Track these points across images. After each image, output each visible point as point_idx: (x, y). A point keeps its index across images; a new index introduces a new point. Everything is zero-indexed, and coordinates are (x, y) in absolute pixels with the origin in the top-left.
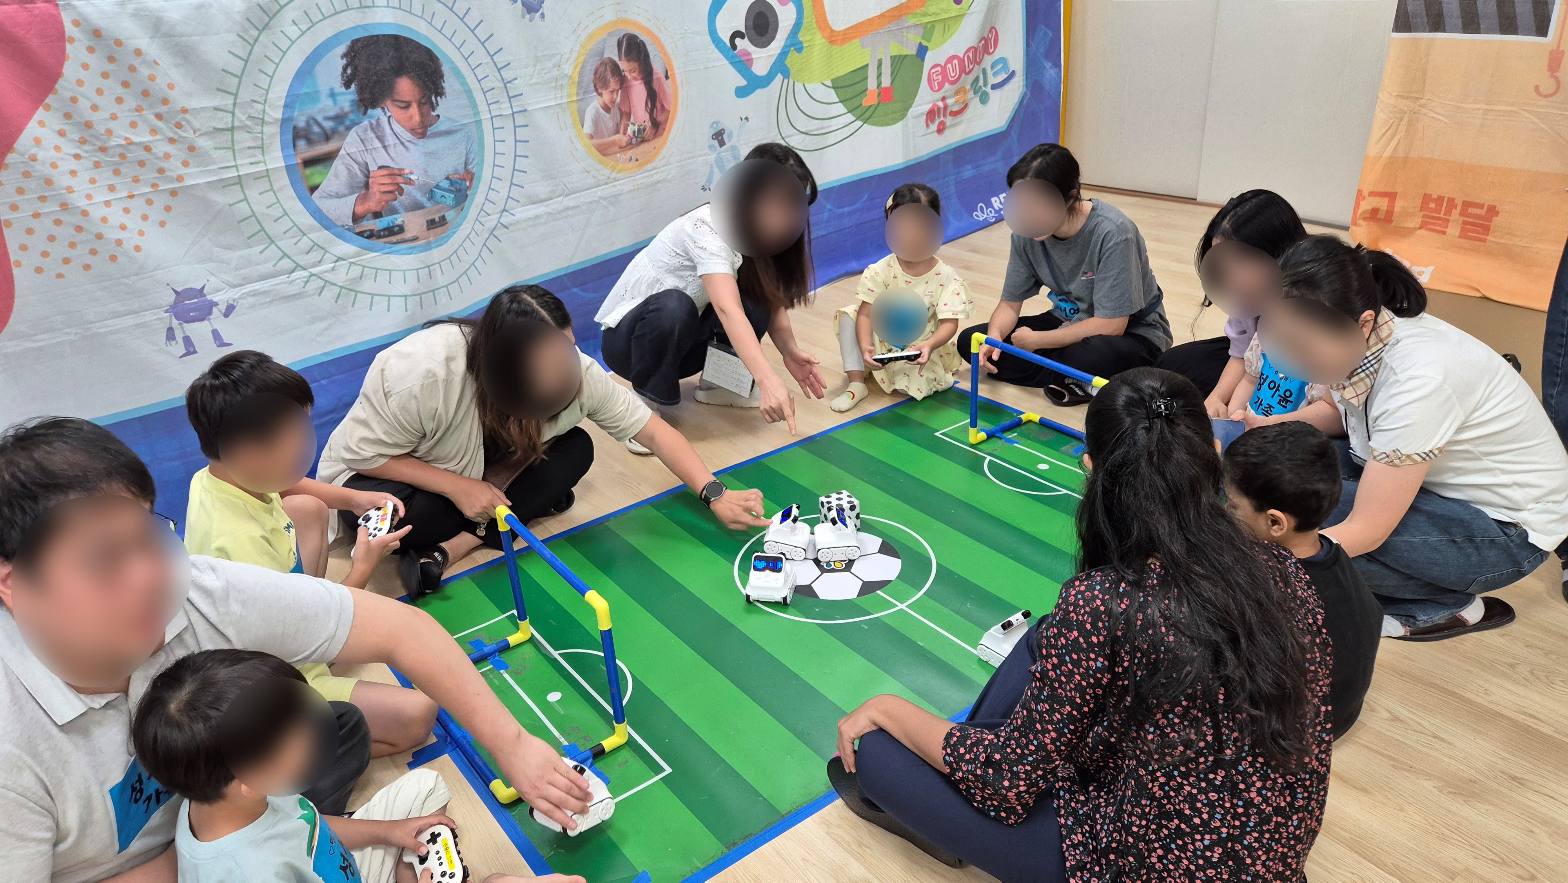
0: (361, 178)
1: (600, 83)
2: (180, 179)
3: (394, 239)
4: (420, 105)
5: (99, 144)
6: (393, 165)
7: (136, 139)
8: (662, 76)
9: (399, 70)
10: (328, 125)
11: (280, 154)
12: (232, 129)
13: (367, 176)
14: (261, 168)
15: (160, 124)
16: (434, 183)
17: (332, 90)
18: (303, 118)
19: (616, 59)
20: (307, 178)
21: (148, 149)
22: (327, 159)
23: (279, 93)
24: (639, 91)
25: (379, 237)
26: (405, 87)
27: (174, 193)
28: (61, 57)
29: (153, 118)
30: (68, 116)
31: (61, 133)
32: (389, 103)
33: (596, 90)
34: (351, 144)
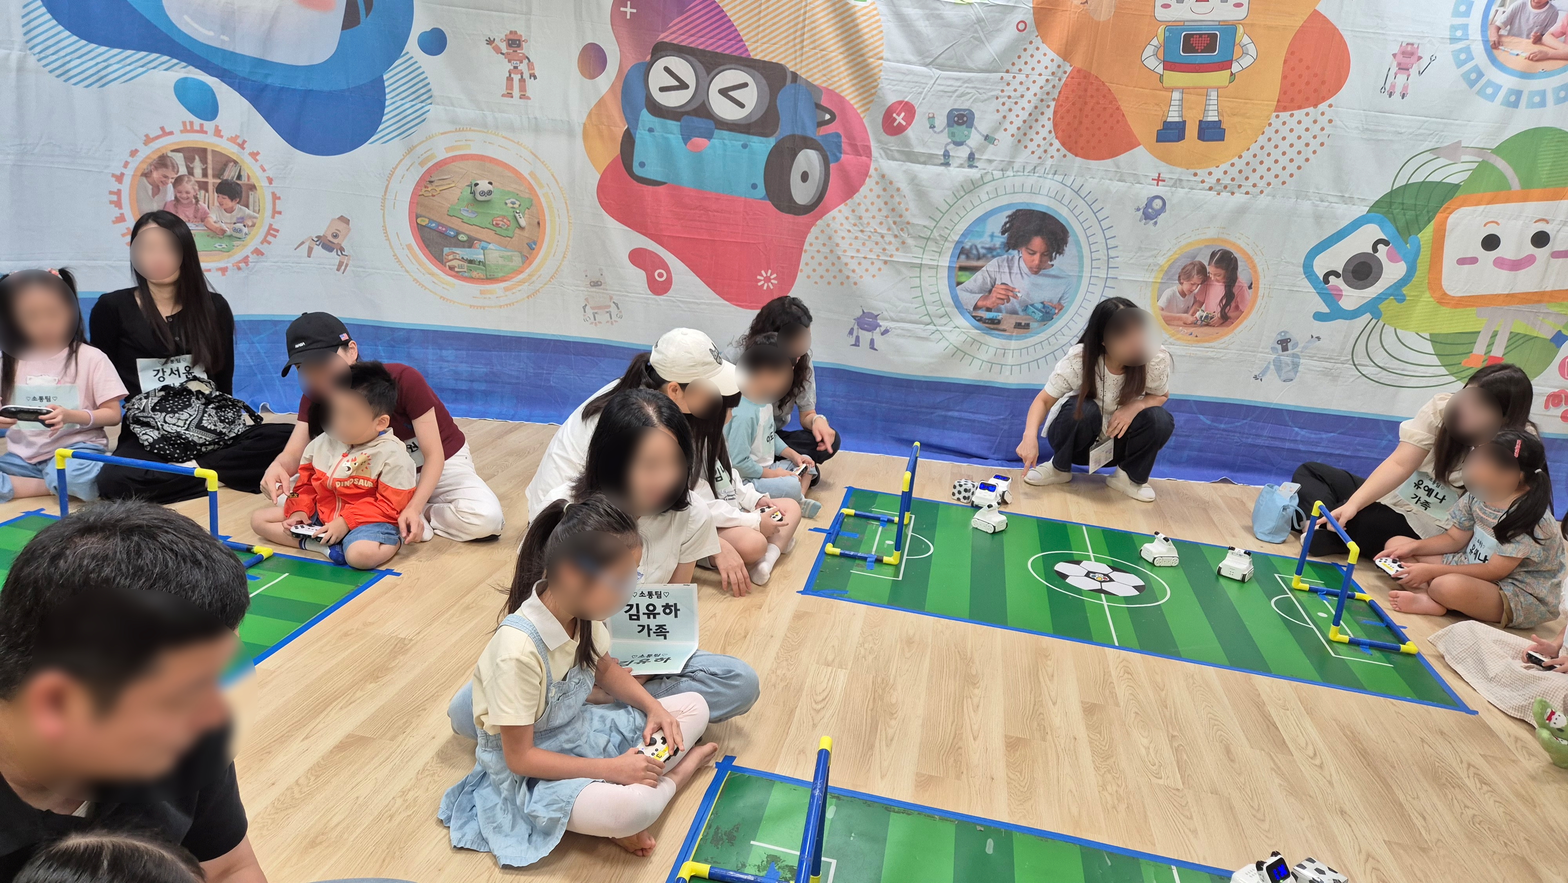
0: (989, 286)
1: (1185, 275)
2: (891, 256)
3: (992, 326)
4: (1042, 255)
5: (861, 228)
6: (1010, 284)
7: (879, 230)
8: (1246, 285)
9: (1038, 232)
10: (982, 251)
11: (948, 259)
12: (928, 239)
13: (993, 286)
14: (935, 263)
15: (894, 226)
16: (1030, 302)
17: (993, 233)
18: (970, 244)
19: (1206, 264)
20: (958, 276)
21: (883, 237)
22: (974, 269)
23: (962, 227)
24: (1217, 291)
25: (985, 323)
26: (1037, 243)
27: (886, 262)
28: (862, 183)
29: (891, 222)
30: (853, 211)
31: (847, 218)
32: (1023, 249)
33: (1179, 280)
34: (991, 266)
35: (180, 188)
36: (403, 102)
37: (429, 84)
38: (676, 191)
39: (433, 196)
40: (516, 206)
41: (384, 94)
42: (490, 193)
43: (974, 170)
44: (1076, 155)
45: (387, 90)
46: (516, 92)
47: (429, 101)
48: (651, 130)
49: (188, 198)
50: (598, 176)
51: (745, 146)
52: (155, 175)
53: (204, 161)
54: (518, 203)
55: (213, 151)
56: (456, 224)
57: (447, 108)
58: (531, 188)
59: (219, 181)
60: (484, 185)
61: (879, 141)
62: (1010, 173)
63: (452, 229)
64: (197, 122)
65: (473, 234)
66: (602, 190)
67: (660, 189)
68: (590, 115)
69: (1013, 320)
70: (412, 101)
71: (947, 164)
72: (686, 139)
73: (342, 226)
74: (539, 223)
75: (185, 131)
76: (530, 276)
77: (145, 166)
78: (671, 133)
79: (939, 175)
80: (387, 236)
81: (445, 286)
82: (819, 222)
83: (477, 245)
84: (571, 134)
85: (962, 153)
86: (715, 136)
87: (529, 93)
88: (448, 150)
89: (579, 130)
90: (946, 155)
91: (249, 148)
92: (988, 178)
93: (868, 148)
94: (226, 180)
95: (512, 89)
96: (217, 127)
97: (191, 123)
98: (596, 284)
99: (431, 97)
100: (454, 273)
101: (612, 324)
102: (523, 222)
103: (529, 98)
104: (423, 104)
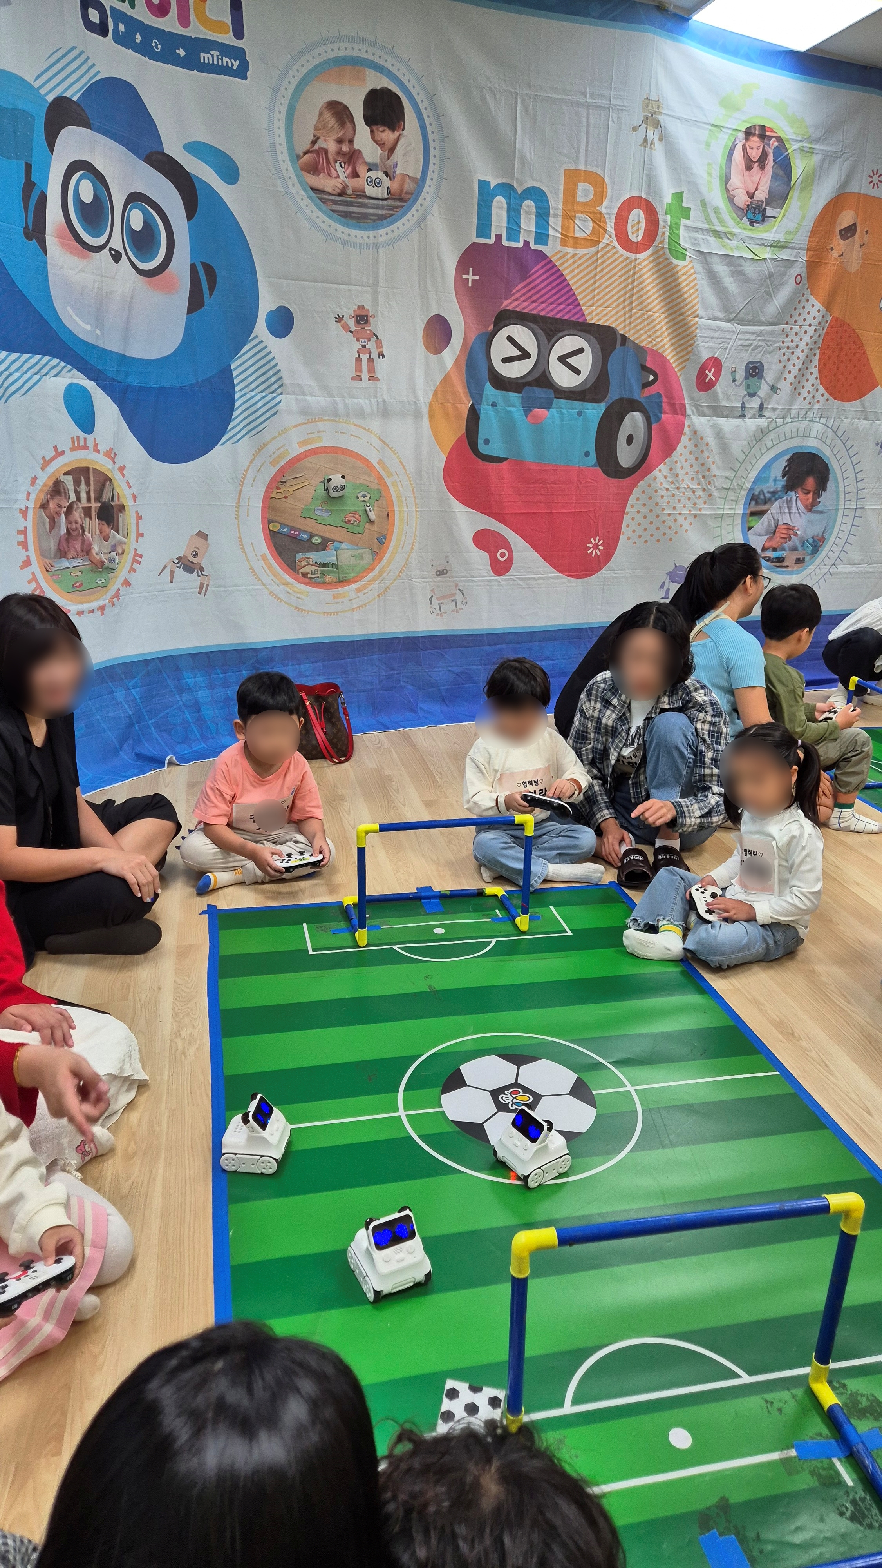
0: (774, 528)
2: (700, 510)
3: (778, 564)
4: (814, 494)
5: (678, 485)
6: (791, 524)
7: (691, 486)
9: (810, 473)
10: (768, 495)
11: (743, 506)
12: (728, 489)
13: (776, 527)
14: (732, 512)
15: (703, 480)
16: (807, 538)
18: (759, 490)
20: (749, 522)
21: (694, 492)
22: (761, 514)
23: (754, 475)
25: (772, 562)
26: (810, 482)
27: (695, 516)
28: (679, 441)
29: (702, 477)
30: (671, 469)
31: (665, 477)
32: (799, 489)
34: (774, 509)
35: (71, 518)
36: (253, 394)
37: (279, 371)
38: (519, 465)
39: (286, 497)
40: (367, 499)
41: (233, 386)
42: (343, 488)
43: (763, 420)
44: (835, 399)
45: (236, 382)
46: (365, 375)
47: (279, 391)
48: (494, 405)
49: (76, 529)
50: (445, 458)
51: (580, 414)
52: (52, 505)
53: (88, 484)
54: (368, 495)
55: (94, 469)
56: (309, 525)
57: (299, 397)
58: (380, 478)
59: (99, 505)
60: (337, 481)
61: (692, 399)
62: (789, 420)
63: (305, 532)
64: (82, 435)
65: (327, 535)
66: (448, 472)
67: (503, 465)
68: (436, 392)
69: (794, 556)
70: (262, 392)
71: (743, 416)
72: (527, 411)
73: (199, 542)
74: (388, 515)
75: (73, 449)
76: (381, 572)
77: (43, 496)
78: (514, 406)
79: (738, 426)
80: (243, 548)
81: (299, 595)
82: (641, 483)
83: (331, 547)
84: (417, 415)
85: (755, 403)
86: (554, 405)
87: (378, 375)
88: (302, 443)
89: (425, 410)
90: (743, 407)
91: (119, 462)
92: (773, 425)
93: (684, 405)
94: (104, 503)
95: (361, 371)
96: (95, 439)
97: (78, 437)
98: (441, 573)
99: (282, 385)
100: (307, 580)
101: (457, 612)
102: (372, 516)
103: (378, 380)
104: (274, 395)
